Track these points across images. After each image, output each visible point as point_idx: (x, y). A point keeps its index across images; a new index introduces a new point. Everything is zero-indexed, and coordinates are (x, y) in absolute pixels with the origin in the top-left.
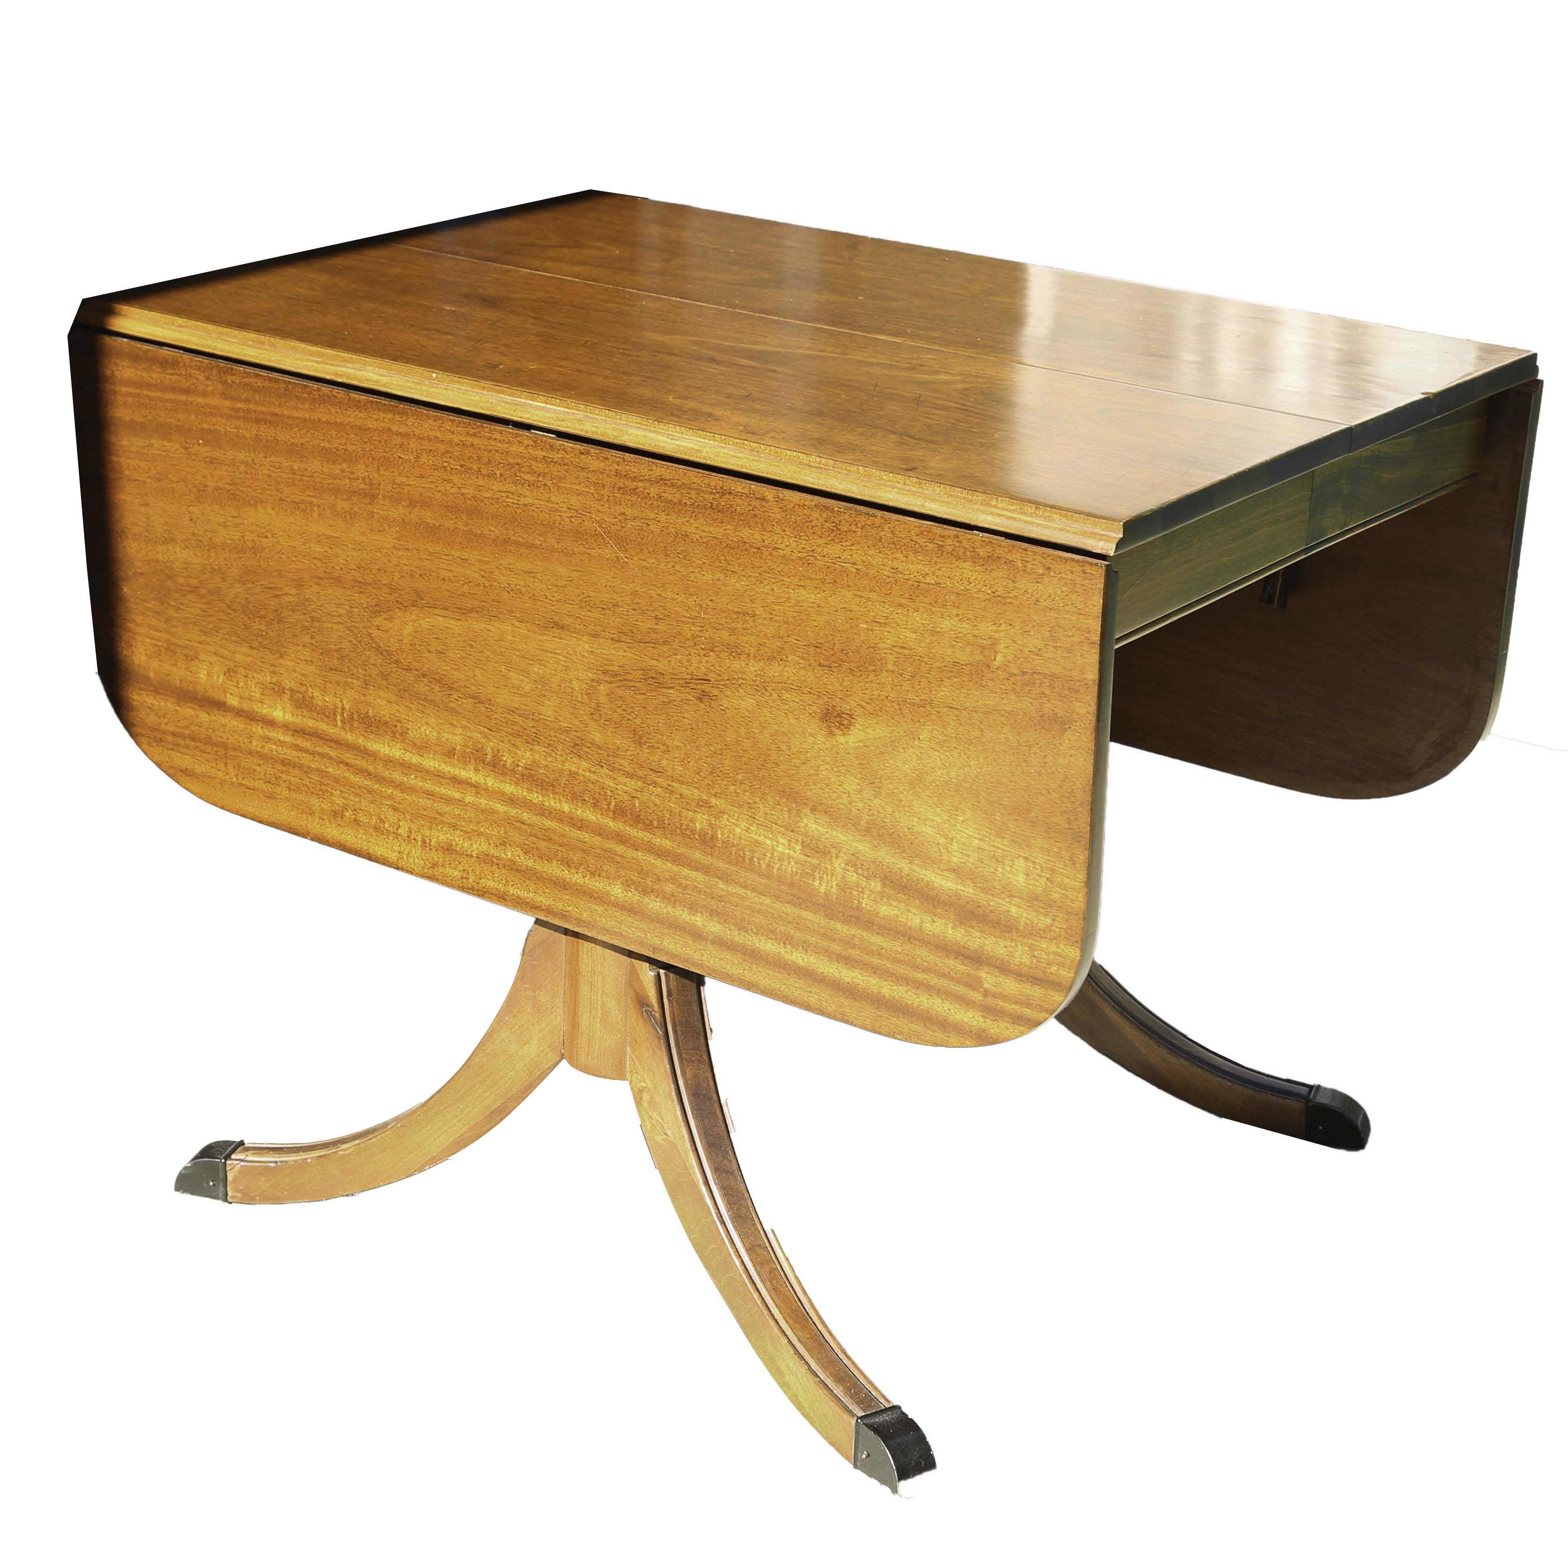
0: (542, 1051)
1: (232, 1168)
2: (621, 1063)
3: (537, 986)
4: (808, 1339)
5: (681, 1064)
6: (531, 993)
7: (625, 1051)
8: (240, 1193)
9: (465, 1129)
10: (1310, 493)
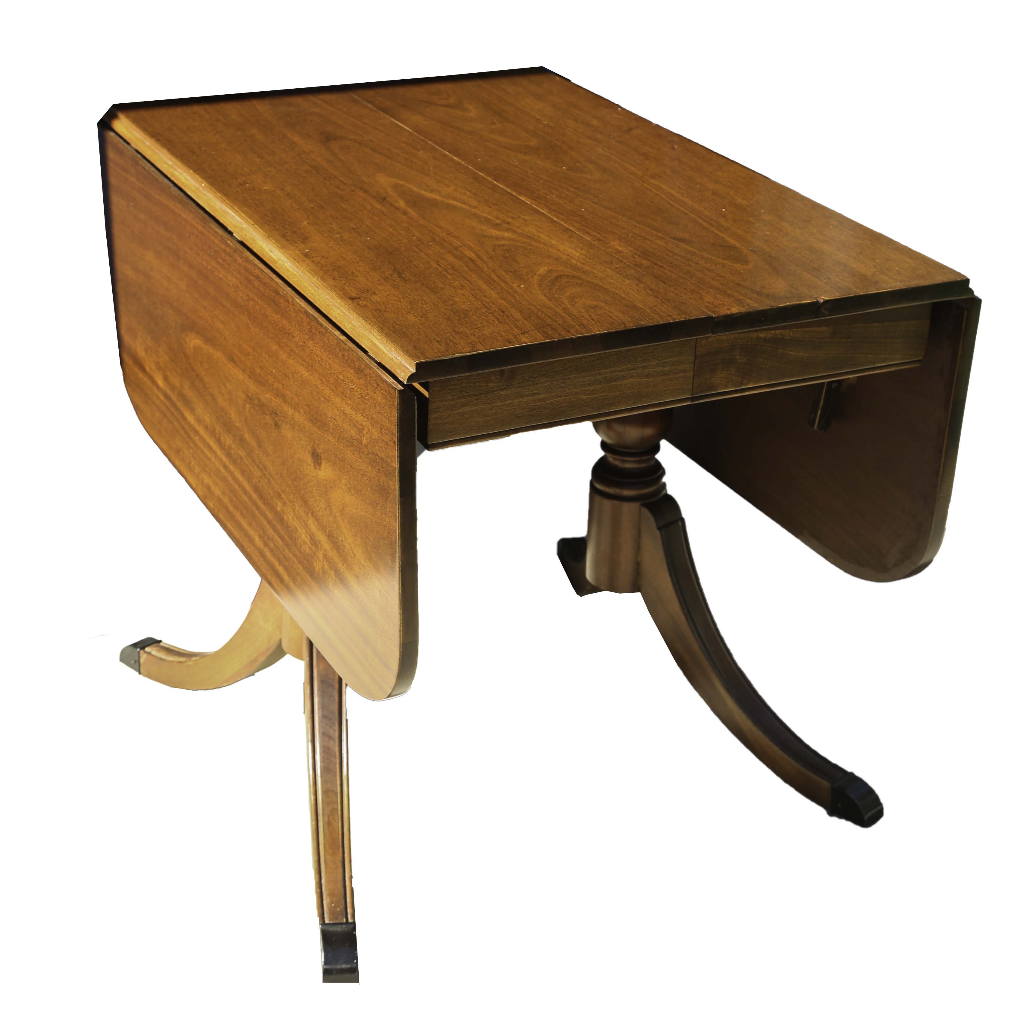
1: (143, 657)
10: (693, 358)
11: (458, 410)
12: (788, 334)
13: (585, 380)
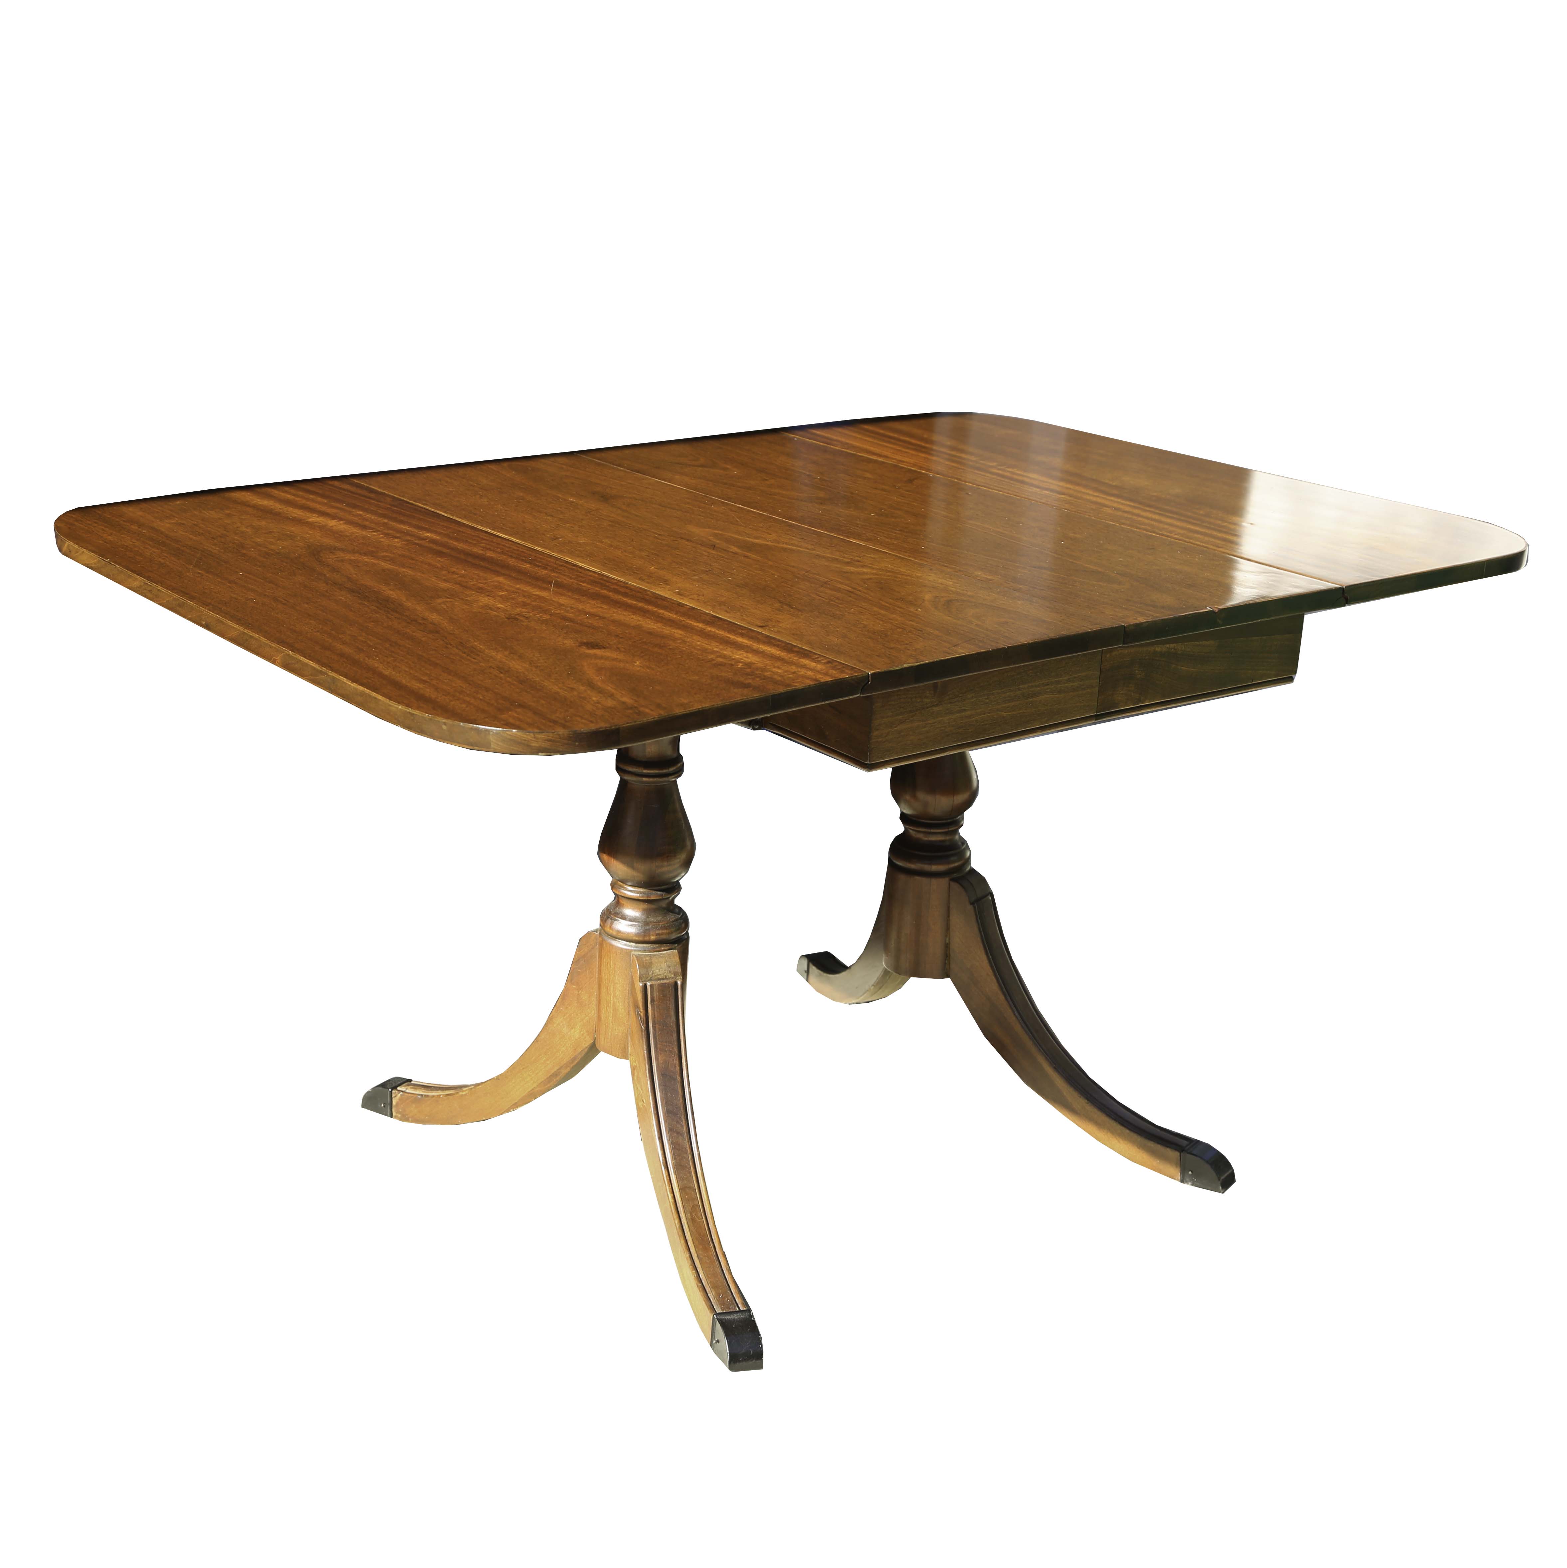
0: (583, 1035)
1: (395, 1096)
2: (625, 1048)
3: (580, 987)
4: (705, 1256)
5: (656, 1051)
6: (576, 992)
7: (628, 1040)
8: (400, 1114)
9: (535, 1085)
10: (1099, 673)
11: (896, 727)
12: (1180, 647)
13: (1006, 696)
